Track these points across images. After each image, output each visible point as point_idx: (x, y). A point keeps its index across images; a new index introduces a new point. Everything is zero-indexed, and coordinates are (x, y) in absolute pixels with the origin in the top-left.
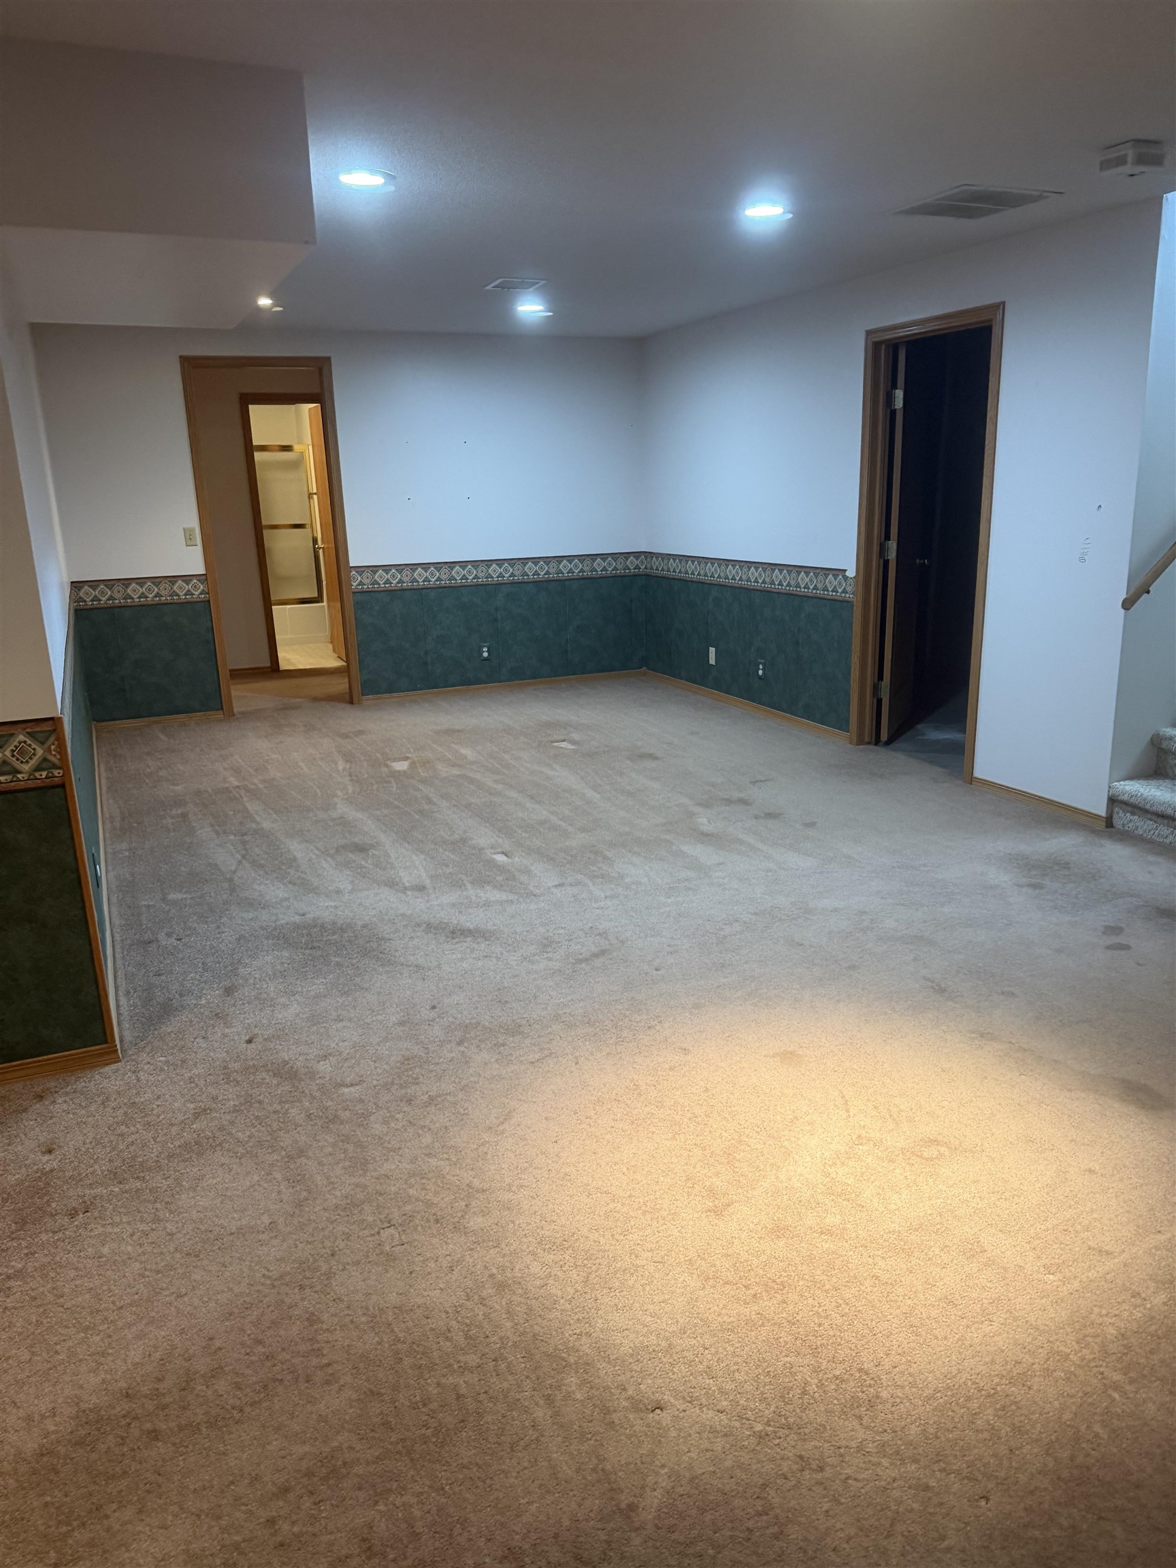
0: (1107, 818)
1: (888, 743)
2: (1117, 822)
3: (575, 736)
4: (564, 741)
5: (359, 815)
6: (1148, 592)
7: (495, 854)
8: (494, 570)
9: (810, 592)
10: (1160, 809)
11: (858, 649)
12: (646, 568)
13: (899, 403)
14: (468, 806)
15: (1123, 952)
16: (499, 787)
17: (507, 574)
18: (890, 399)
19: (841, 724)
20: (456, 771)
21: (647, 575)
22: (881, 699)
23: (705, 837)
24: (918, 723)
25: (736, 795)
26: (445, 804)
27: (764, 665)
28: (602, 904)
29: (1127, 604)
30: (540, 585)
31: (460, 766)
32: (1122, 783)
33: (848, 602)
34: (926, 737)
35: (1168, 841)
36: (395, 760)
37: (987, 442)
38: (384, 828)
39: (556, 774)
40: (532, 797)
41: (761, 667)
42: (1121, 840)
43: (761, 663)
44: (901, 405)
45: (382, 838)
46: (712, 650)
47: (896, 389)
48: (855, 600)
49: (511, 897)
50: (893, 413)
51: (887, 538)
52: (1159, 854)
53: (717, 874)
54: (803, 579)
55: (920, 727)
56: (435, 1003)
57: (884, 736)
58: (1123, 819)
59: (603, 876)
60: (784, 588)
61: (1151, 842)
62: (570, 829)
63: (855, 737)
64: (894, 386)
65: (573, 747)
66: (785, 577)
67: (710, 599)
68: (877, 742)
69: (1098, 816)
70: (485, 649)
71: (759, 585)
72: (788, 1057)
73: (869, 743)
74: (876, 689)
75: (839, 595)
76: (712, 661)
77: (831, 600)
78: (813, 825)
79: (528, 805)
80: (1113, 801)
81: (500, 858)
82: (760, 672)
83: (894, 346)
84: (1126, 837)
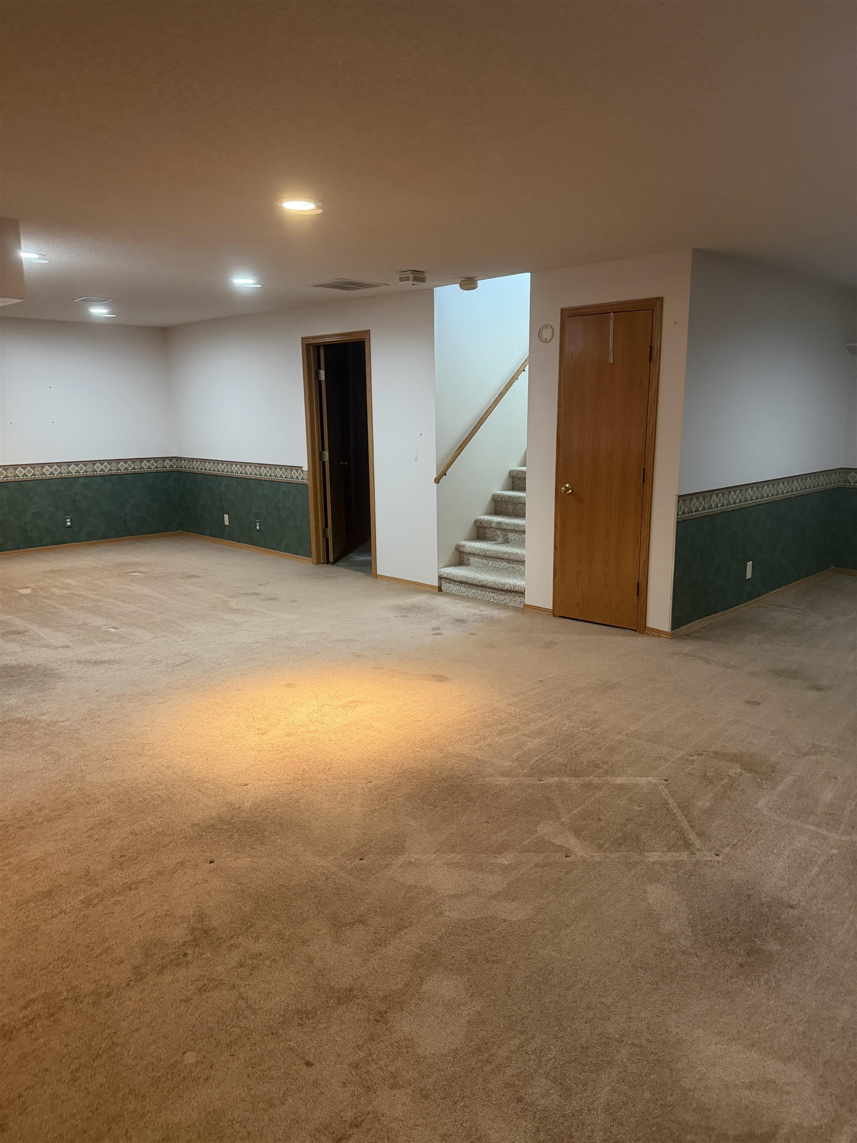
0: (438, 587)
1: (334, 563)
2: (443, 588)
3: (141, 569)
4: (135, 572)
5: (9, 617)
6: (445, 475)
7: (108, 628)
8: (73, 469)
9: (283, 479)
10: (460, 579)
11: (313, 510)
12: (177, 467)
13: (323, 377)
14: (81, 608)
15: (439, 636)
16: (99, 597)
17: (82, 471)
18: (317, 375)
19: (308, 554)
20: (65, 592)
21: (178, 471)
22: (328, 538)
23: (235, 611)
24: (350, 553)
25: (251, 591)
26: (65, 608)
27: (260, 523)
28: (182, 643)
29: (437, 481)
30: (106, 478)
31: (68, 589)
32: (444, 569)
33: (305, 484)
34: (354, 559)
35: (465, 594)
36: (20, 588)
37: (367, 400)
38: (29, 622)
39: (136, 588)
40: (123, 601)
41: (258, 524)
42: (445, 596)
43: (258, 522)
44: (324, 379)
45: (30, 626)
46: (226, 516)
47: (320, 369)
48: (309, 483)
49: (125, 645)
50: (320, 382)
51: (323, 449)
52: (461, 600)
53: (245, 626)
54: (279, 472)
55: (350, 555)
56: (97, 689)
57: (331, 559)
58: (446, 586)
59: (179, 632)
60: (268, 478)
61: (458, 595)
62: (152, 614)
63: (315, 561)
64: (319, 368)
65: (143, 575)
66: (268, 471)
67: (223, 485)
68: (328, 562)
69: (434, 587)
70: (69, 520)
71: (253, 476)
72: (288, 686)
73: (323, 563)
74: (325, 533)
75: (300, 481)
76: (227, 523)
77: (296, 483)
78: (295, 601)
79: (122, 605)
80: (441, 578)
81: (113, 630)
82: (258, 527)
83: (317, 347)
84: (448, 594)
